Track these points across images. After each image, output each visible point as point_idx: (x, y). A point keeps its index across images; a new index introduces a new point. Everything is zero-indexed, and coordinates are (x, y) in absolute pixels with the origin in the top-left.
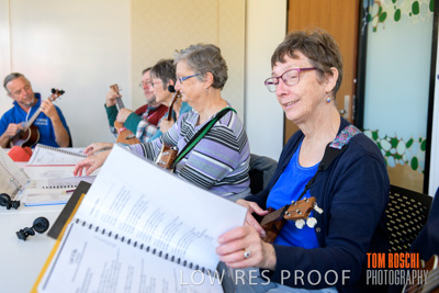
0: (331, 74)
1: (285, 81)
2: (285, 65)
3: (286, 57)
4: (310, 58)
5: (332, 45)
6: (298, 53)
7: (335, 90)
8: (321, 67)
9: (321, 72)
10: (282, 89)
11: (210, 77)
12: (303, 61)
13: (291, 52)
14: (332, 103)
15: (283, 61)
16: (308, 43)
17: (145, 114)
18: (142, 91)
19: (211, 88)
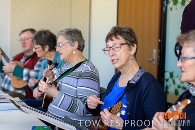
0: (134, 46)
1: (113, 49)
2: (113, 42)
3: (113, 38)
4: (124, 39)
5: (133, 33)
6: (119, 36)
7: (135, 54)
8: (129, 43)
9: (129, 45)
10: (112, 53)
11: (76, 44)
12: (121, 40)
13: (116, 36)
14: (134, 59)
15: (112, 40)
16: (123, 32)
17: (23, 60)
18: (20, 44)
19: (77, 50)
